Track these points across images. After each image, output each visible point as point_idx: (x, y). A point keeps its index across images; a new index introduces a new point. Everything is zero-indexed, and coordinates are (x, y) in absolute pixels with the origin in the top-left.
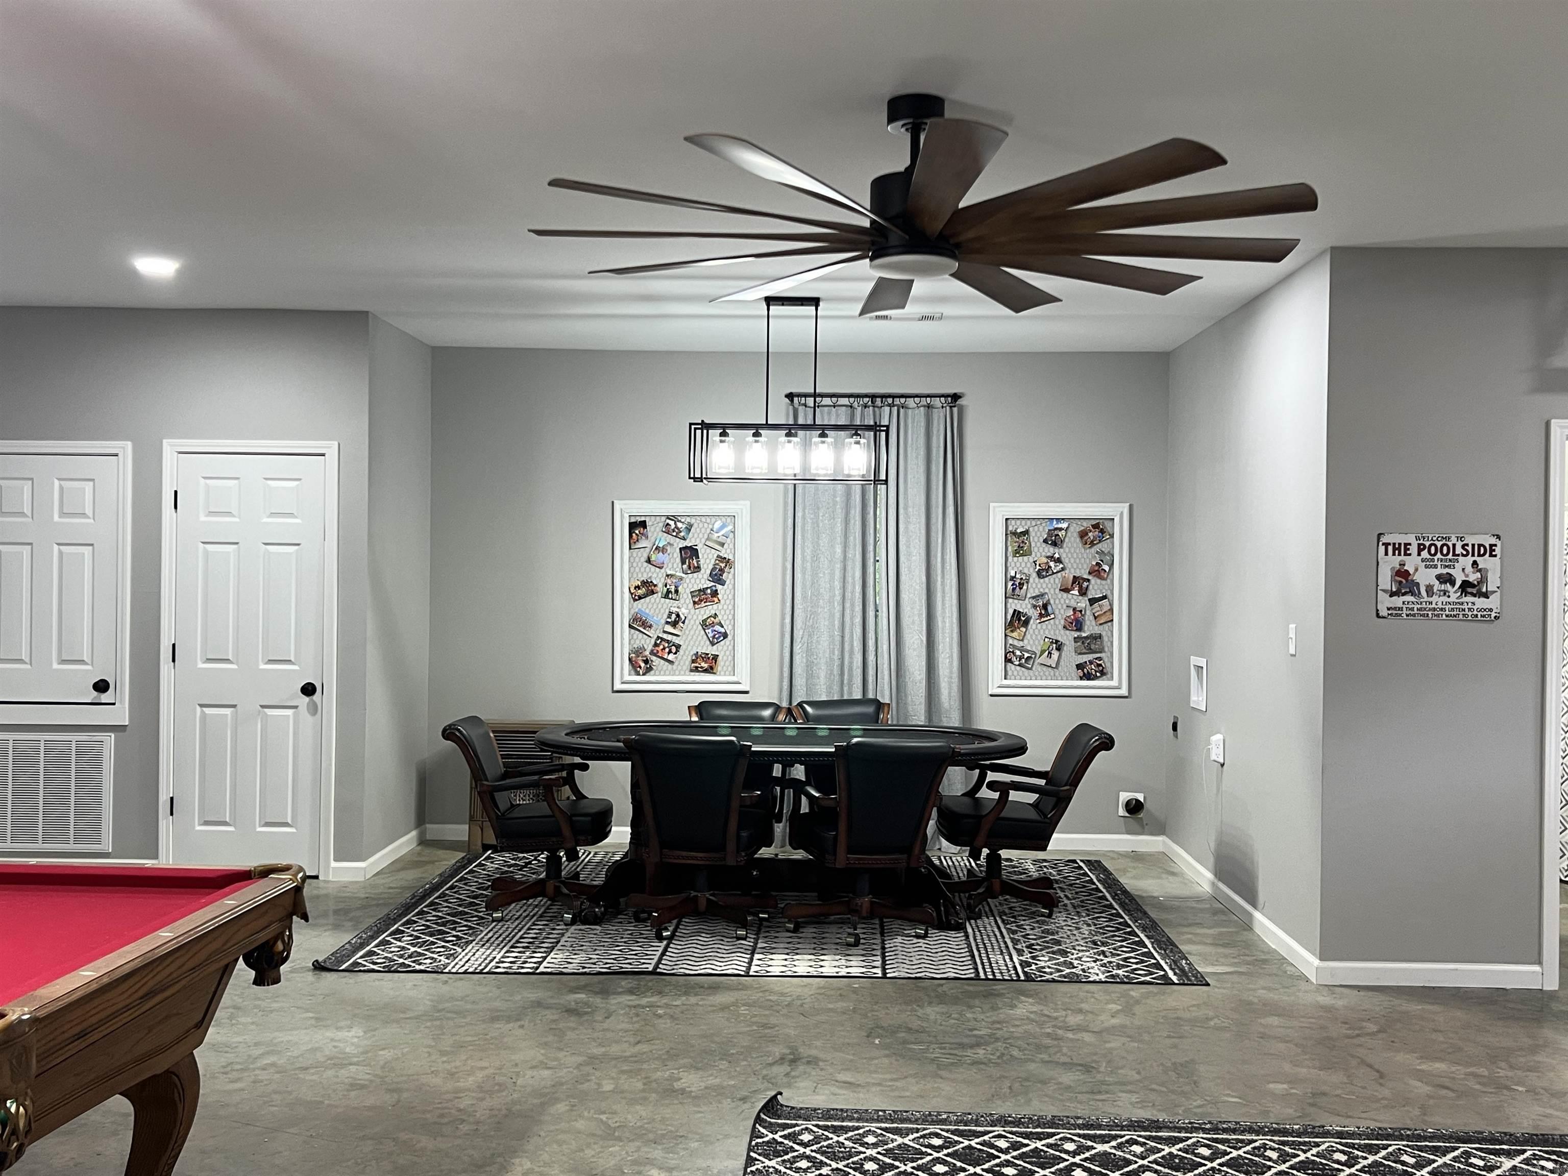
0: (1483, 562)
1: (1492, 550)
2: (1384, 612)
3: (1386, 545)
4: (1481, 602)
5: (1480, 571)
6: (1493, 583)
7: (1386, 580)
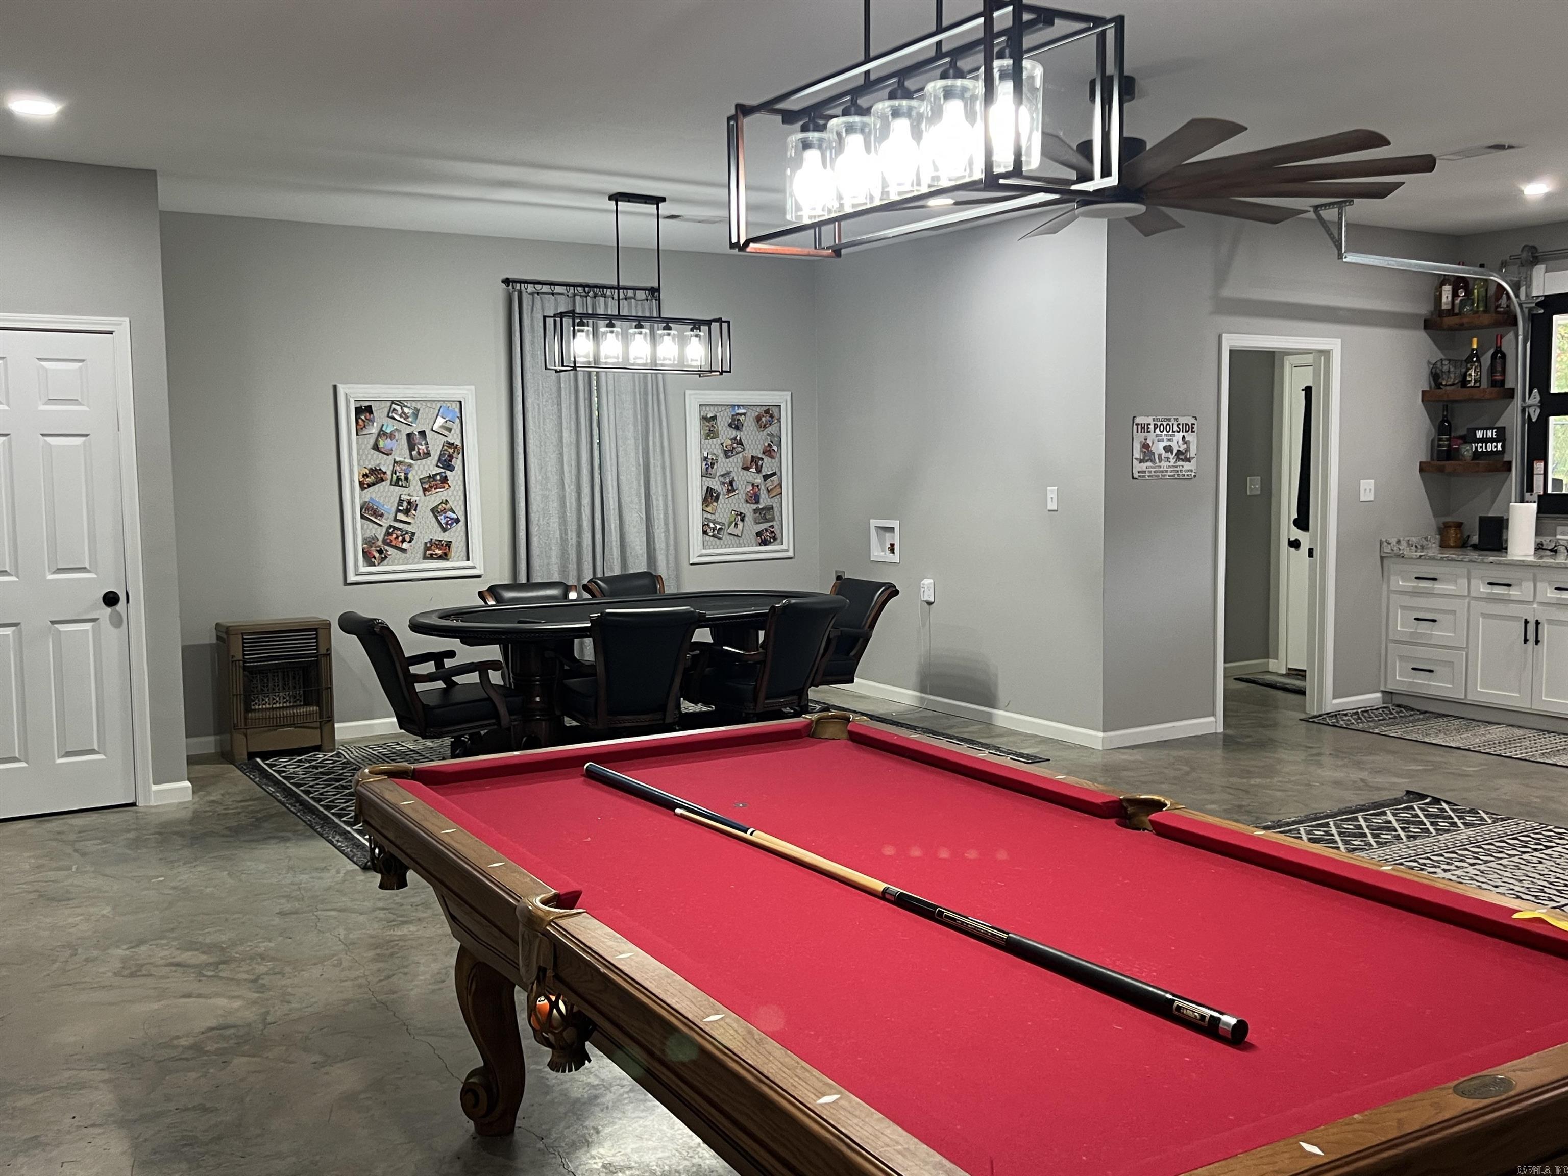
0: (1190, 437)
1: (1193, 428)
2: (1136, 475)
3: (1137, 425)
4: (1187, 466)
5: (1186, 443)
6: (1193, 453)
7: (1137, 451)
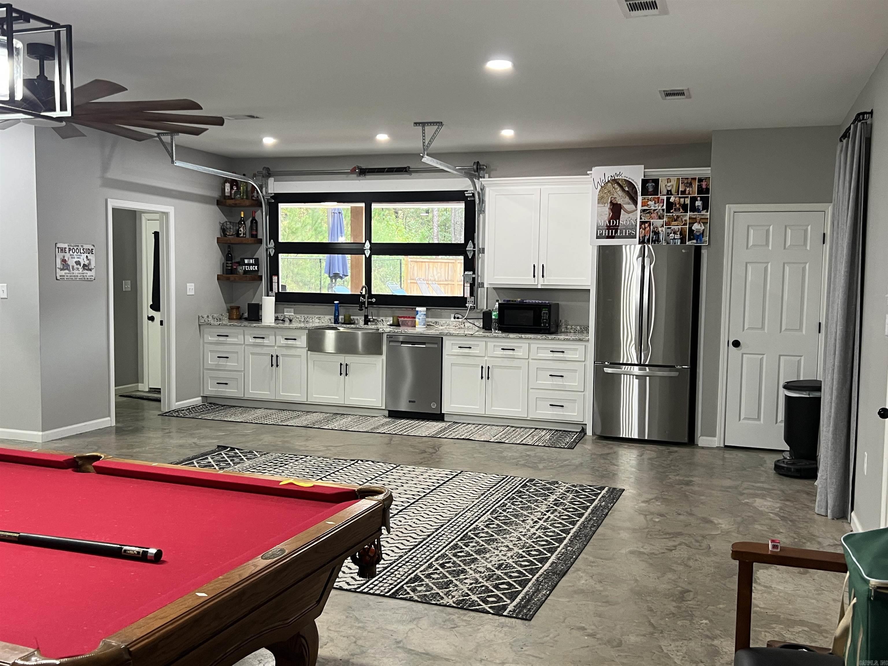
0: (90, 256)
1: (92, 251)
2: (59, 278)
3: (58, 248)
4: (89, 273)
5: (88, 260)
6: (93, 265)
7: (59, 264)
